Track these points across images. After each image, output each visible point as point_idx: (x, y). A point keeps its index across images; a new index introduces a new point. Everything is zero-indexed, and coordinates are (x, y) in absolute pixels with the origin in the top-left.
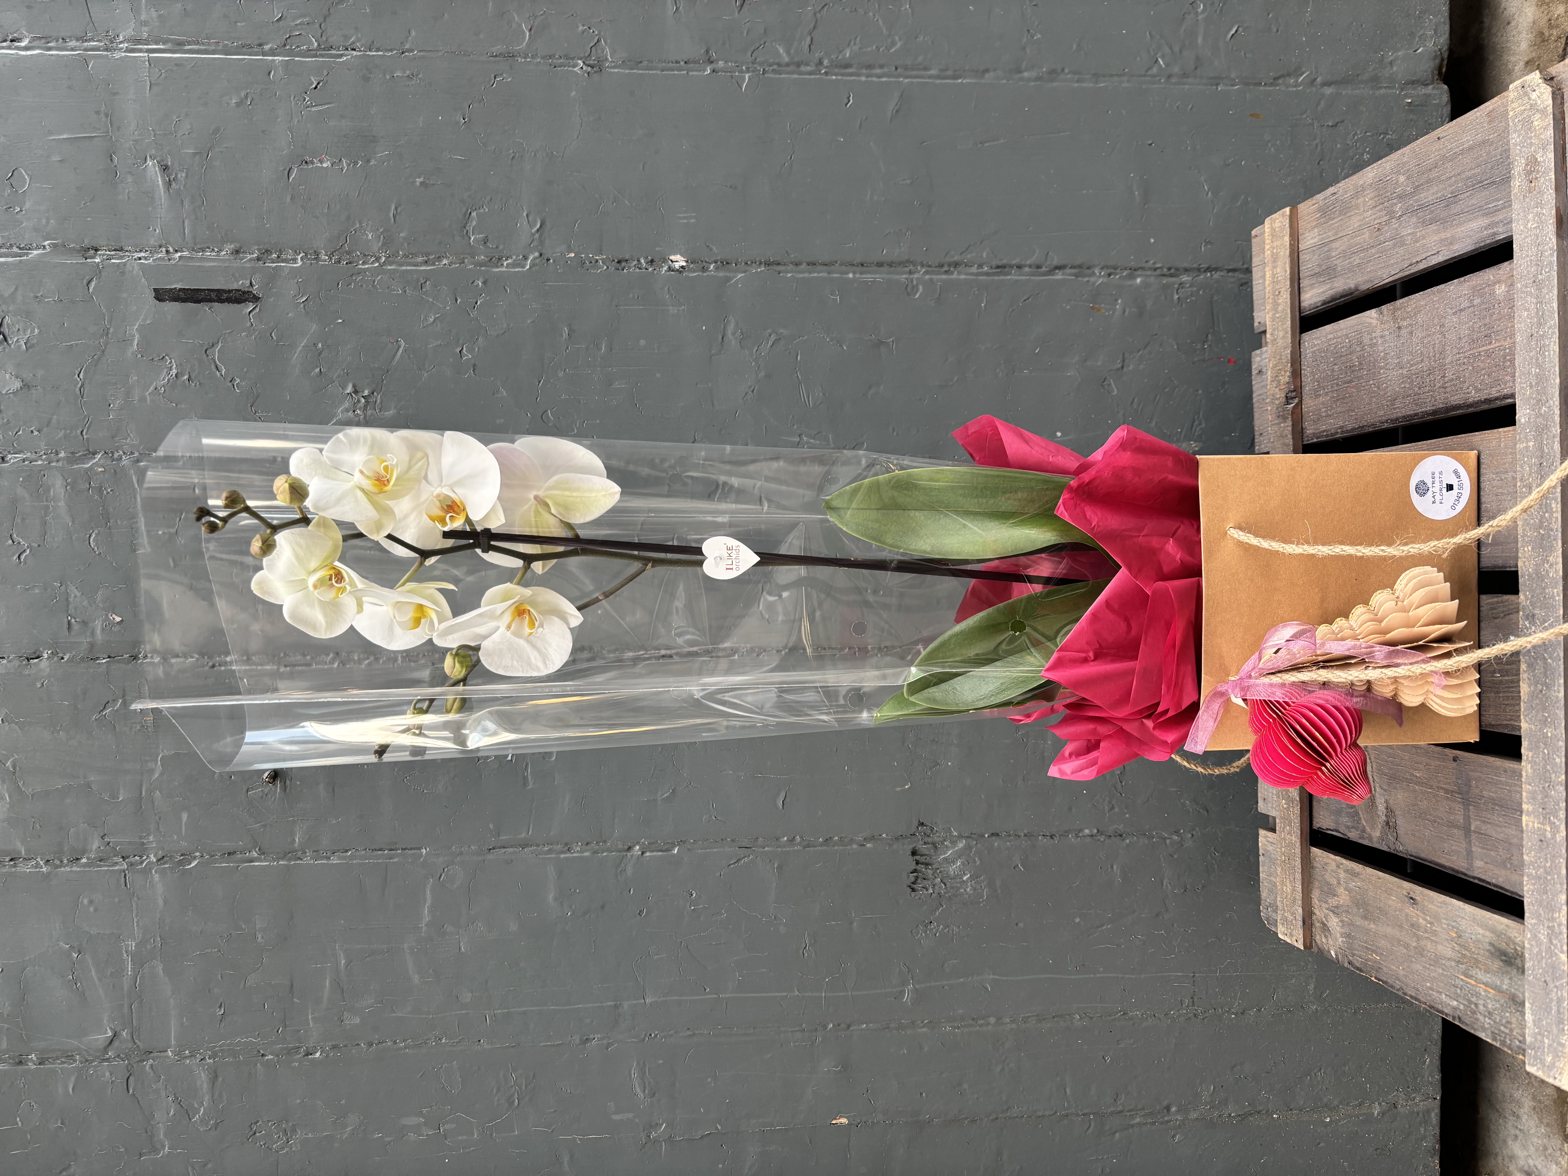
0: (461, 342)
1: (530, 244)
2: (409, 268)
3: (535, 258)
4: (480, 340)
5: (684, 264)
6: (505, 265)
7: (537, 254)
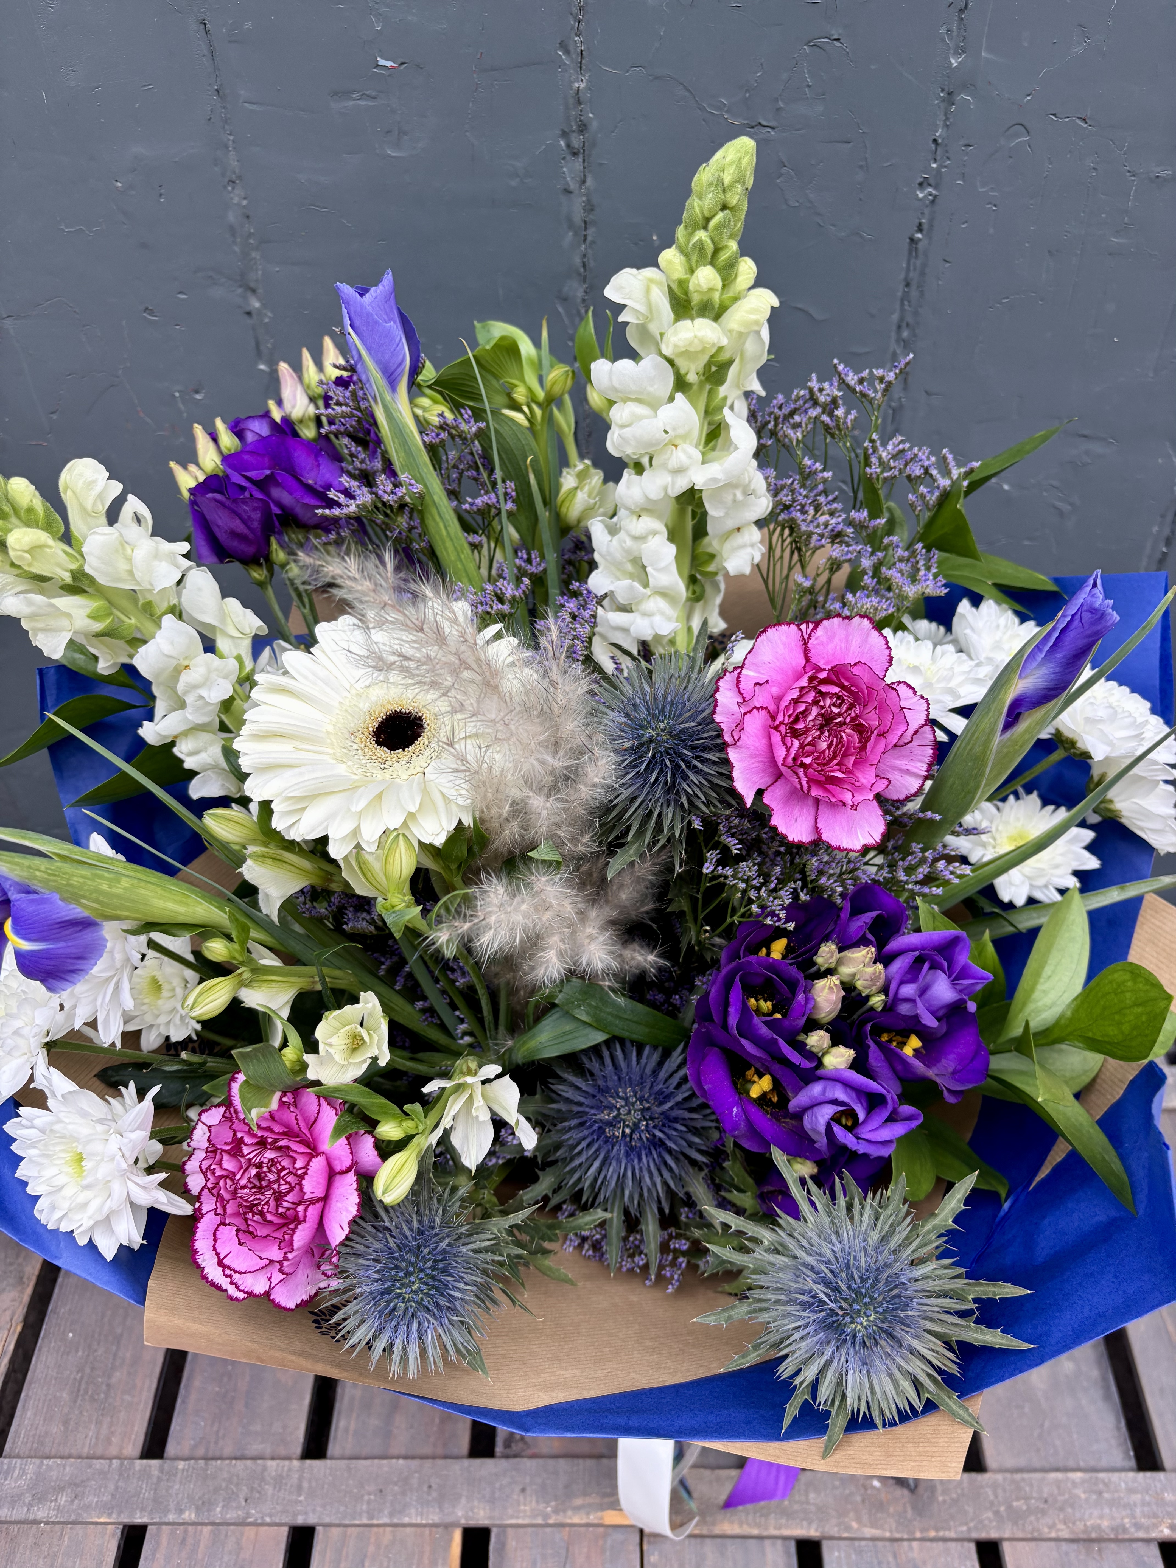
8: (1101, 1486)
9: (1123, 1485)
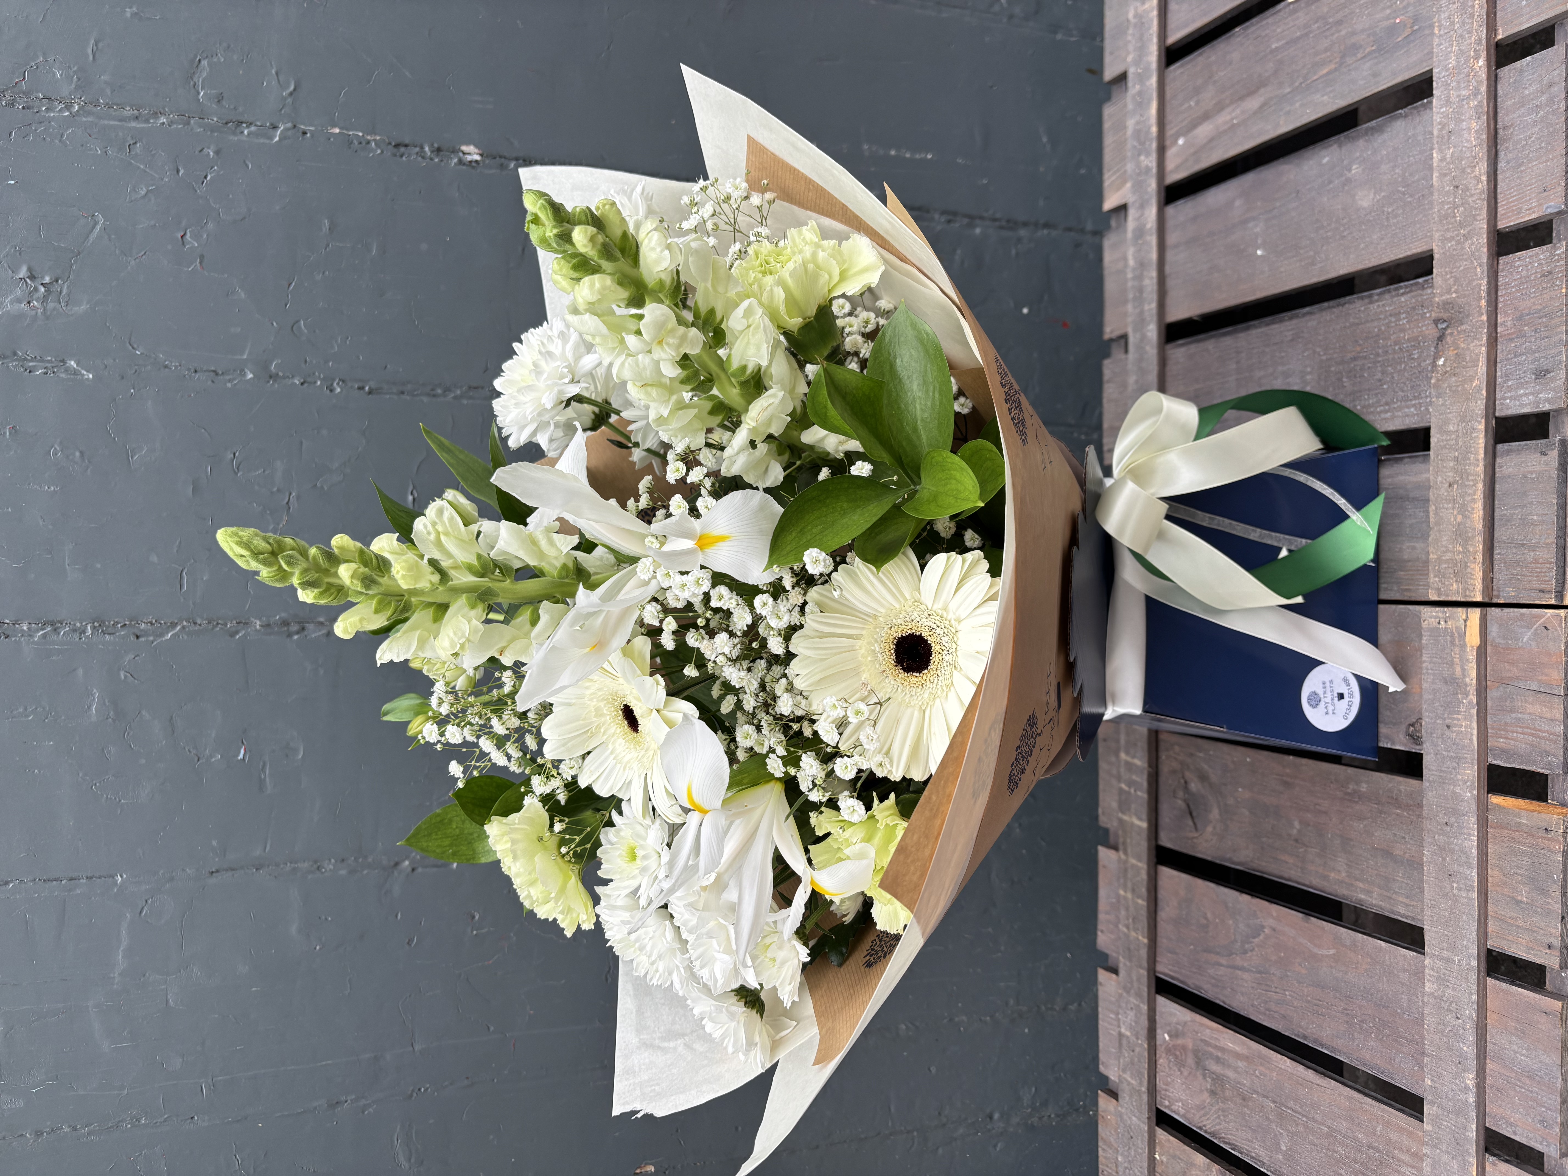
0: (183, 224)
1: (281, 110)
2: (112, 123)
3: (286, 130)
4: (211, 225)
5: (478, 158)
6: (246, 132)
7: (289, 125)
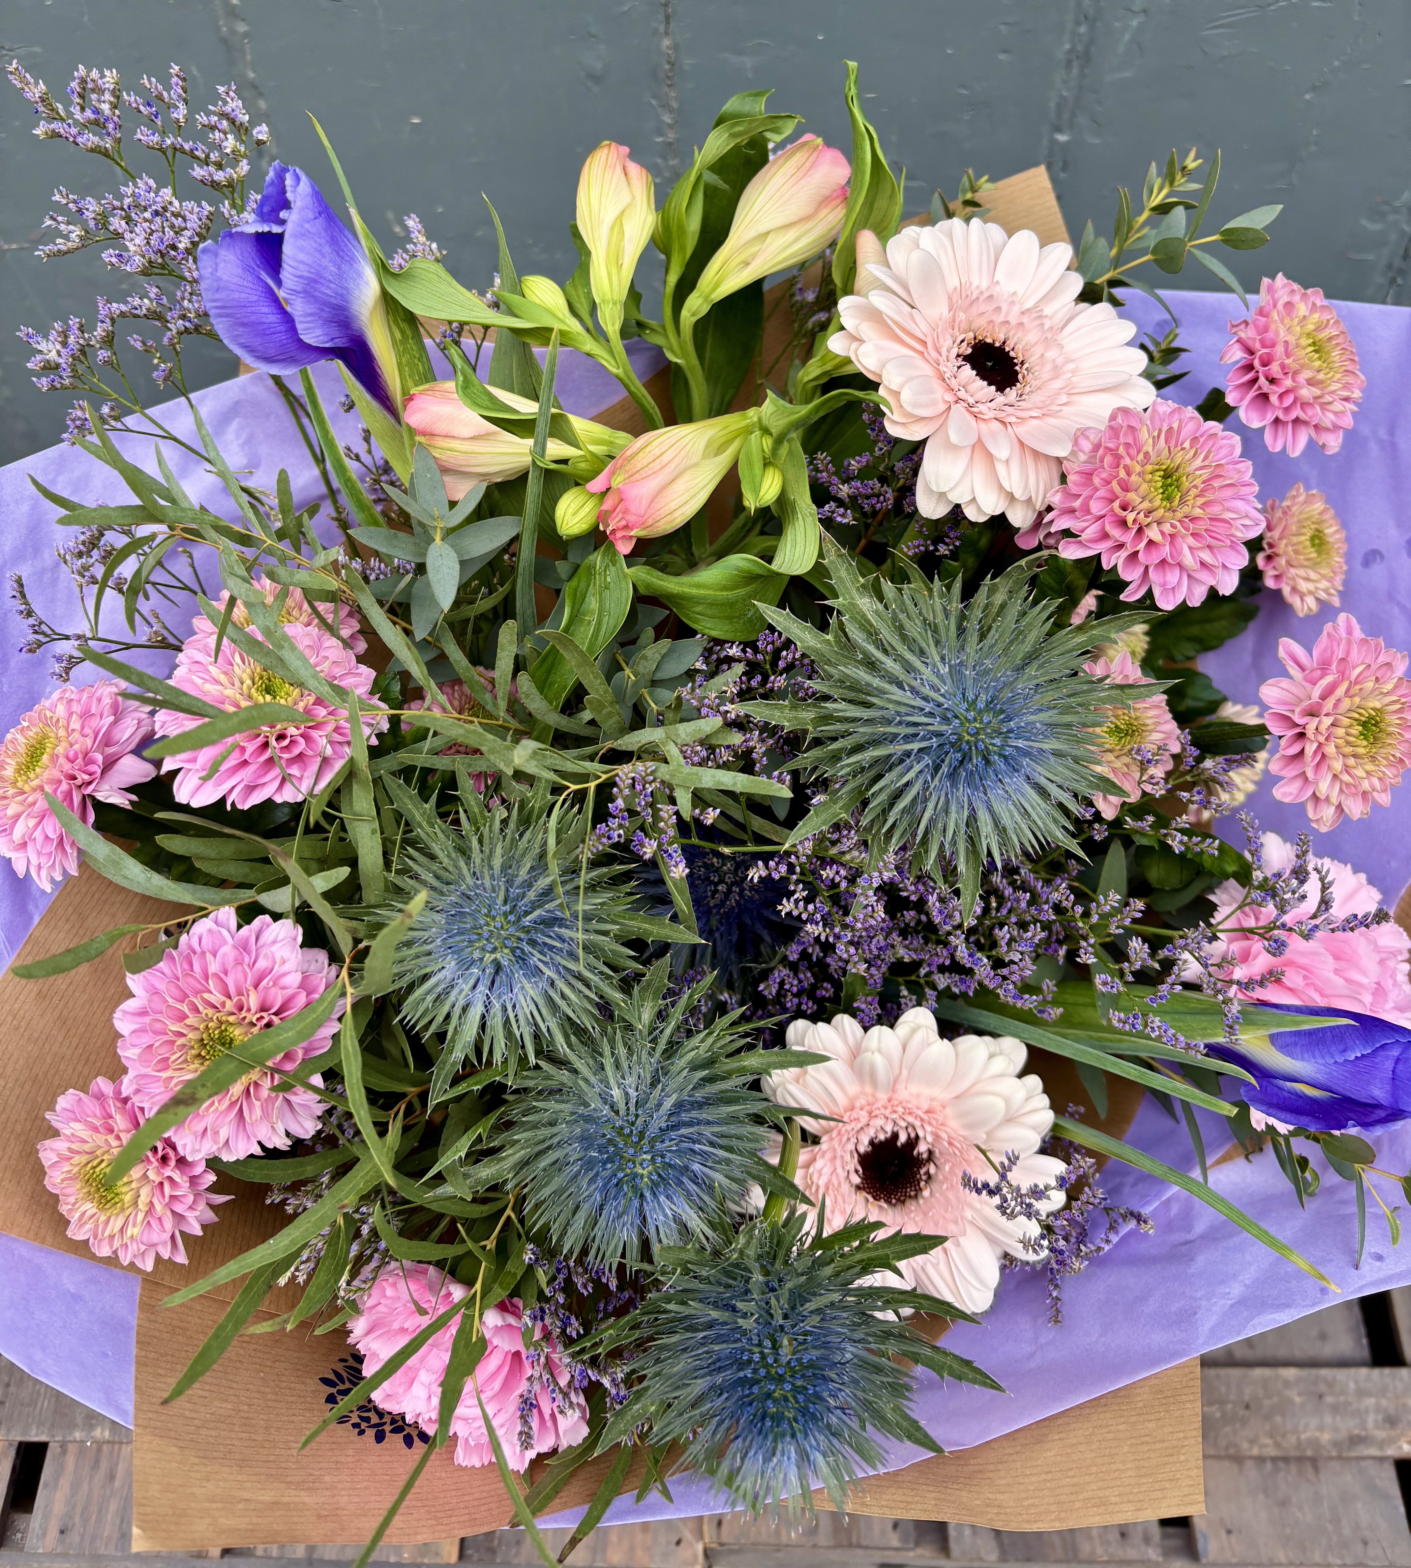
8: (1322, 1388)
9: (1352, 1385)
